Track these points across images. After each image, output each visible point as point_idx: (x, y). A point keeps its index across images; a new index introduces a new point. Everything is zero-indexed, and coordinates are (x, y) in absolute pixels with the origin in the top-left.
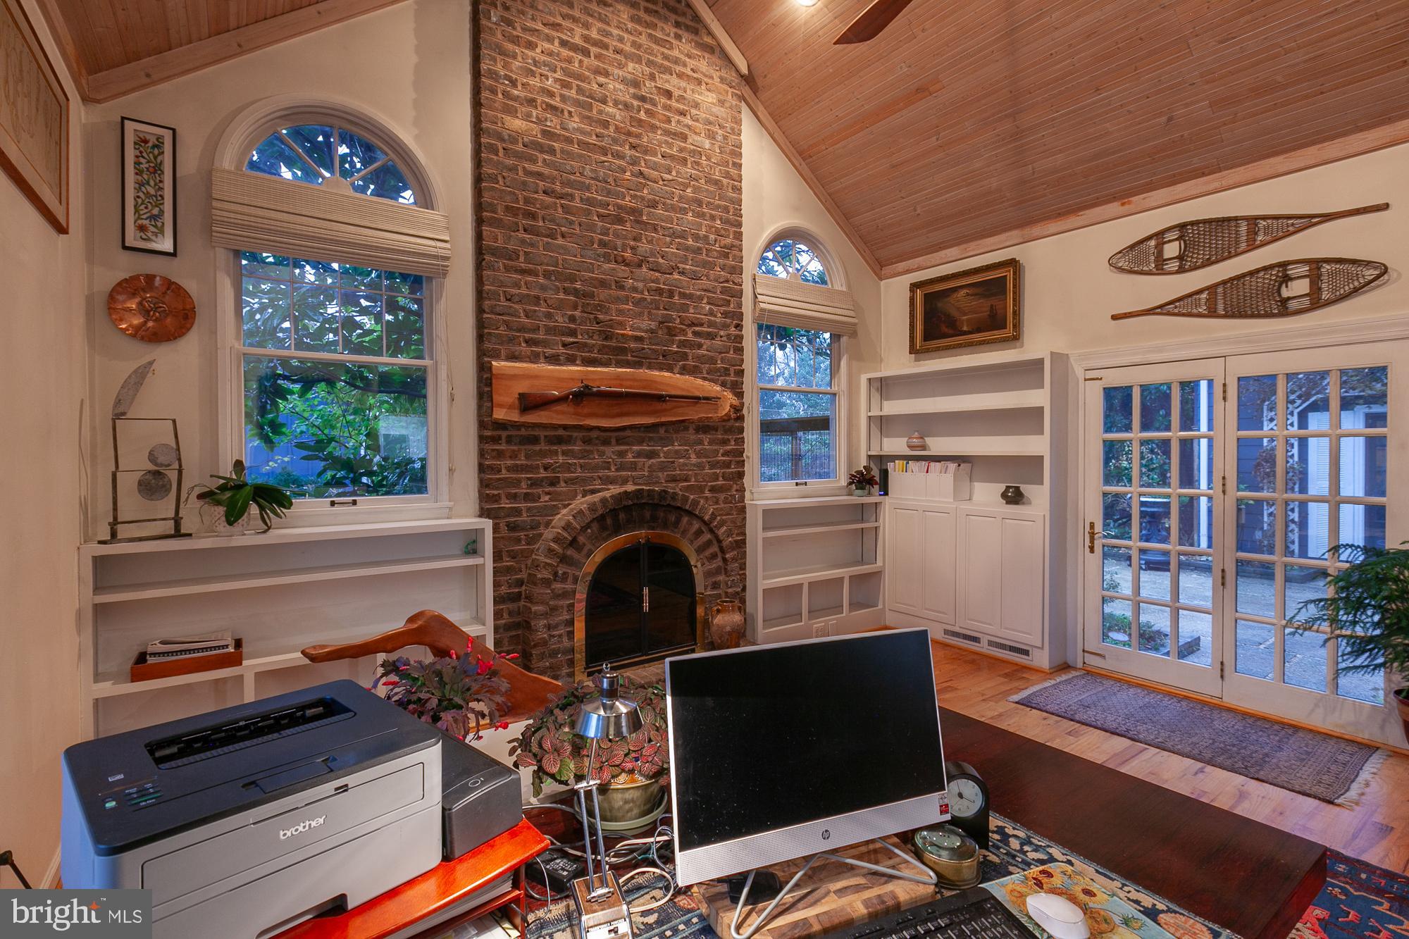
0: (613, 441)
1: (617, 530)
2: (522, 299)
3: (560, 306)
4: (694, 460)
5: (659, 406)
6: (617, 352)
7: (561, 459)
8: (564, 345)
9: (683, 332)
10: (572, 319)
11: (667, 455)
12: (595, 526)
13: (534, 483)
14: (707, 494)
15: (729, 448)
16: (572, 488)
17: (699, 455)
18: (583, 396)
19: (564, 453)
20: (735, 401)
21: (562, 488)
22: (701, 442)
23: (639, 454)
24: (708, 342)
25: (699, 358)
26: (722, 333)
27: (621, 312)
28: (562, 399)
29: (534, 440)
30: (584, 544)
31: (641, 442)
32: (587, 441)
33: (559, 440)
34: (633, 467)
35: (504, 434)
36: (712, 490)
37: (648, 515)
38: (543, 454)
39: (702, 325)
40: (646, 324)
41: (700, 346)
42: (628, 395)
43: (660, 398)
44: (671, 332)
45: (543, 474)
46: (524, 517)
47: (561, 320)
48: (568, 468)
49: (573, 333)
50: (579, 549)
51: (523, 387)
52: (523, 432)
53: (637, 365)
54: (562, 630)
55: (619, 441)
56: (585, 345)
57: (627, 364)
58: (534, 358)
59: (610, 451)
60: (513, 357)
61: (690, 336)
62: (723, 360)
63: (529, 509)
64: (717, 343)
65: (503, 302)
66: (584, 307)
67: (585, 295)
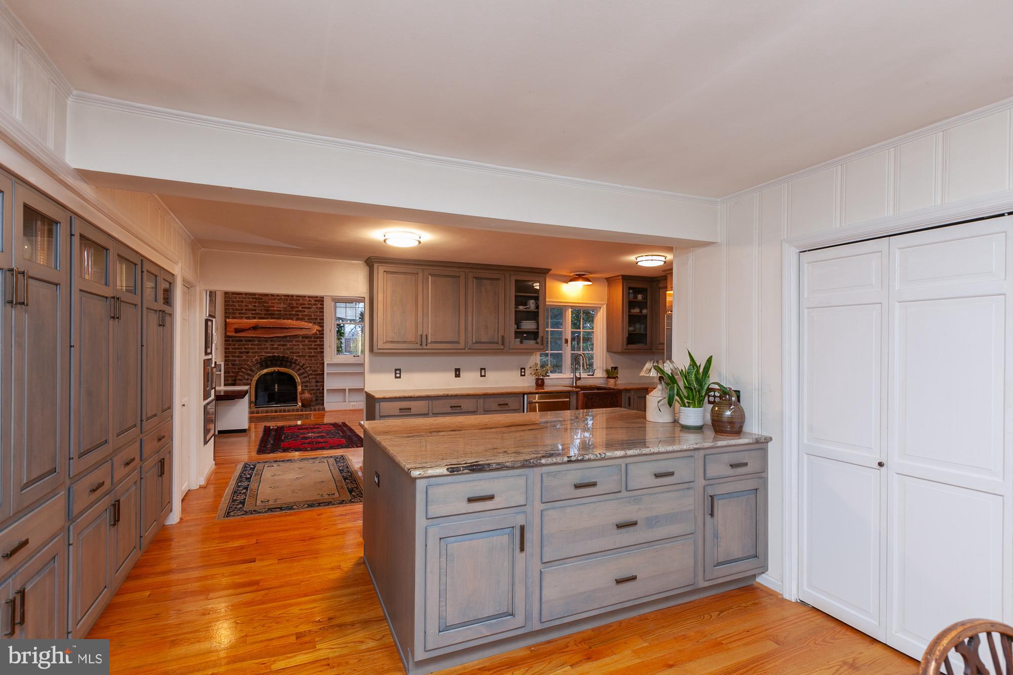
0: (269, 341)
1: (267, 367)
2: (238, 302)
3: (251, 302)
4: (301, 347)
5: (286, 331)
6: (272, 315)
7: (250, 346)
8: (252, 314)
9: (298, 308)
10: (255, 306)
11: (290, 345)
12: (259, 365)
13: (241, 353)
14: (307, 358)
15: (316, 343)
16: (254, 354)
17: (303, 345)
18: (255, 328)
19: (251, 344)
20: (320, 329)
21: (250, 354)
22: (305, 341)
23: (279, 345)
24: (308, 310)
25: (304, 315)
26: (314, 307)
27: (272, 303)
28: (249, 329)
29: (242, 341)
30: (254, 371)
31: (280, 341)
32: (260, 341)
33: (250, 341)
34: (277, 349)
35: (231, 339)
36: (309, 356)
37: (279, 363)
38: (244, 345)
39: (305, 305)
40: (282, 306)
41: (304, 311)
42: (273, 328)
43: (286, 328)
44: (292, 308)
45: (244, 350)
46: (237, 362)
47: (251, 307)
48: (253, 349)
49: (255, 310)
51: (236, 326)
52: (237, 339)
53: (279, 318)
55: (271, 341)
56: (259, 313)
57: (275, 318)
58: (241, 318)
59: (268, 345)
60: (233, 318)
61: (300, 309)
62: (314, 315)
63: (239, 360)
64: (312, 310)
65: (231, 303)
66: (259, 302)
67: (259, 299)
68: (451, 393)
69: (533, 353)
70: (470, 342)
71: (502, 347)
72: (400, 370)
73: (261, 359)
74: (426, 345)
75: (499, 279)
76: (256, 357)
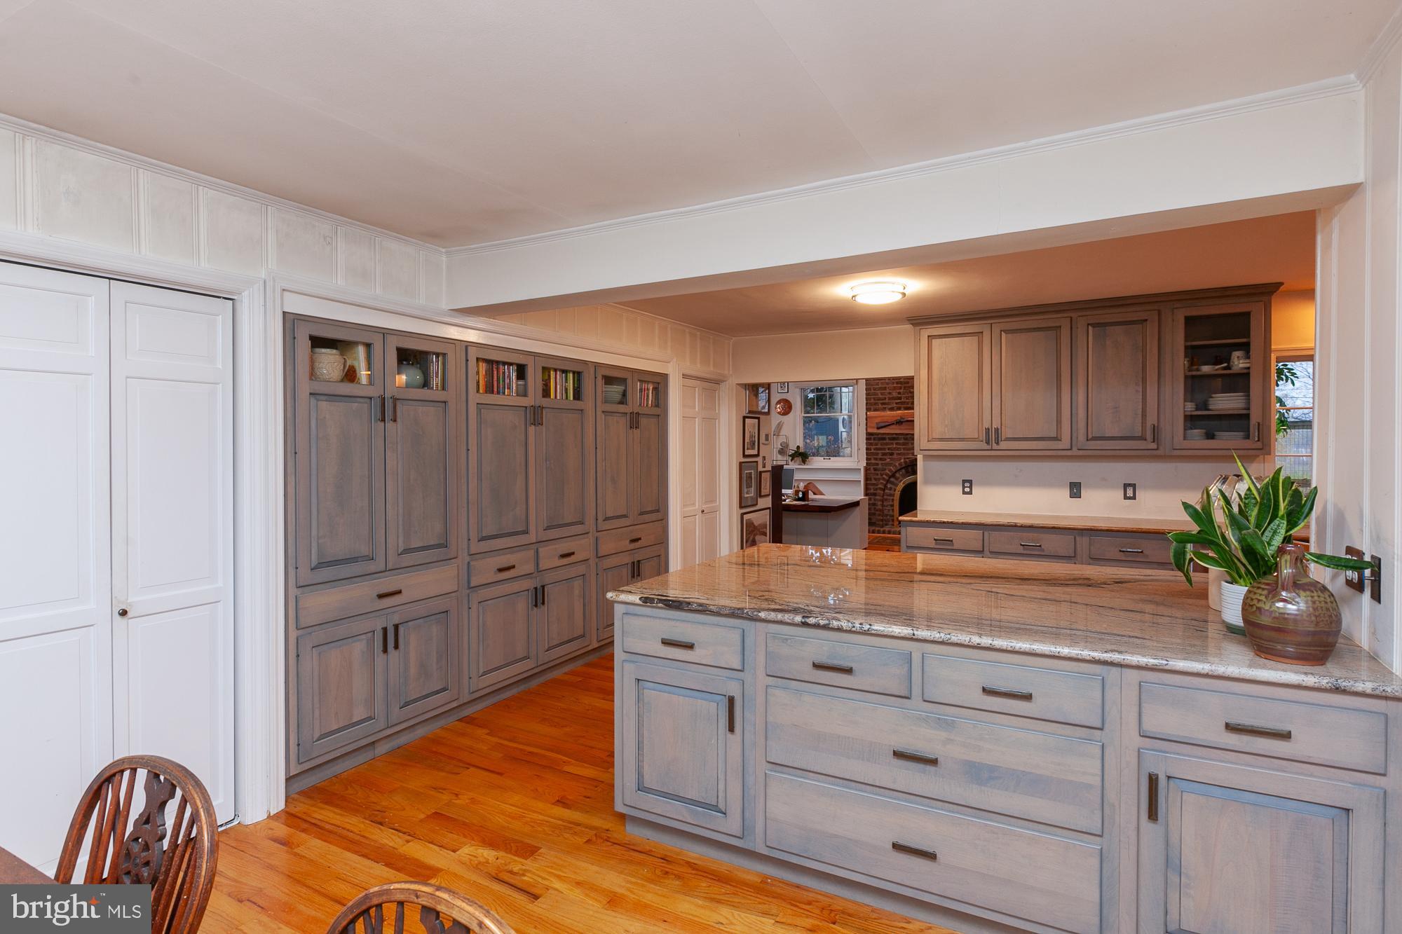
2: (881, 389)
3: (895, 389)
7: (894, 446)
8: (896, 403)
10: (899, 393)
12: (903, 471)
13: (884, 454)
16: (899, 456)
18: (900, 422)
19: (896, 444)
21: (895, 456)
28: (893, 424)
29: (884, 439)
30: (899, 478)
32: (906, 439)
33: (894, 439)
35: (872, 437)
38: (887, 444)
45: (887, 451)
46: (880, 466)
47: (895, 394)
48: (898, 449)
49: (900, 398)
50: (897, 479)
51: (878, 420)
52: (880, 436)
54: (889, 508)
56: (905, 402)
58: (884, 409)
60: (876, 410)
63: (882, 464)
65: (872, 391)
66: (905, 387)
67: (905, 383)
68: (1020, 521)
69: (1258, 456)
70: (1082, 437)
71: (1154, 446)
72: (970, 482)
73: (905, 462)
74: (997, 443)
75: (1146, 320)
76: (902, 461)
